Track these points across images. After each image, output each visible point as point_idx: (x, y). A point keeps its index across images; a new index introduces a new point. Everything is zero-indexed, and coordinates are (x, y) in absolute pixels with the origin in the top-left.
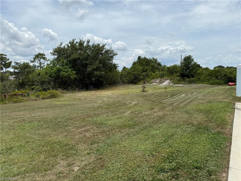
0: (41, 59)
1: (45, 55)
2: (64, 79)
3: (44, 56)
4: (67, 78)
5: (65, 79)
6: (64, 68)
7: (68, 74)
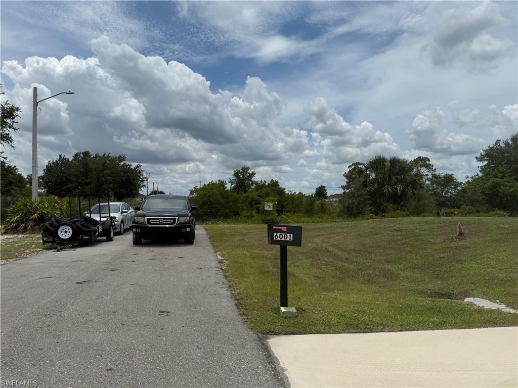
0: (421, 167)
1: (429, 160)
2: (505, 199)
3: (427, 162)
4: (510, 197)
5: (507, 199)
6: (504, 181)
7: (513, 190)
